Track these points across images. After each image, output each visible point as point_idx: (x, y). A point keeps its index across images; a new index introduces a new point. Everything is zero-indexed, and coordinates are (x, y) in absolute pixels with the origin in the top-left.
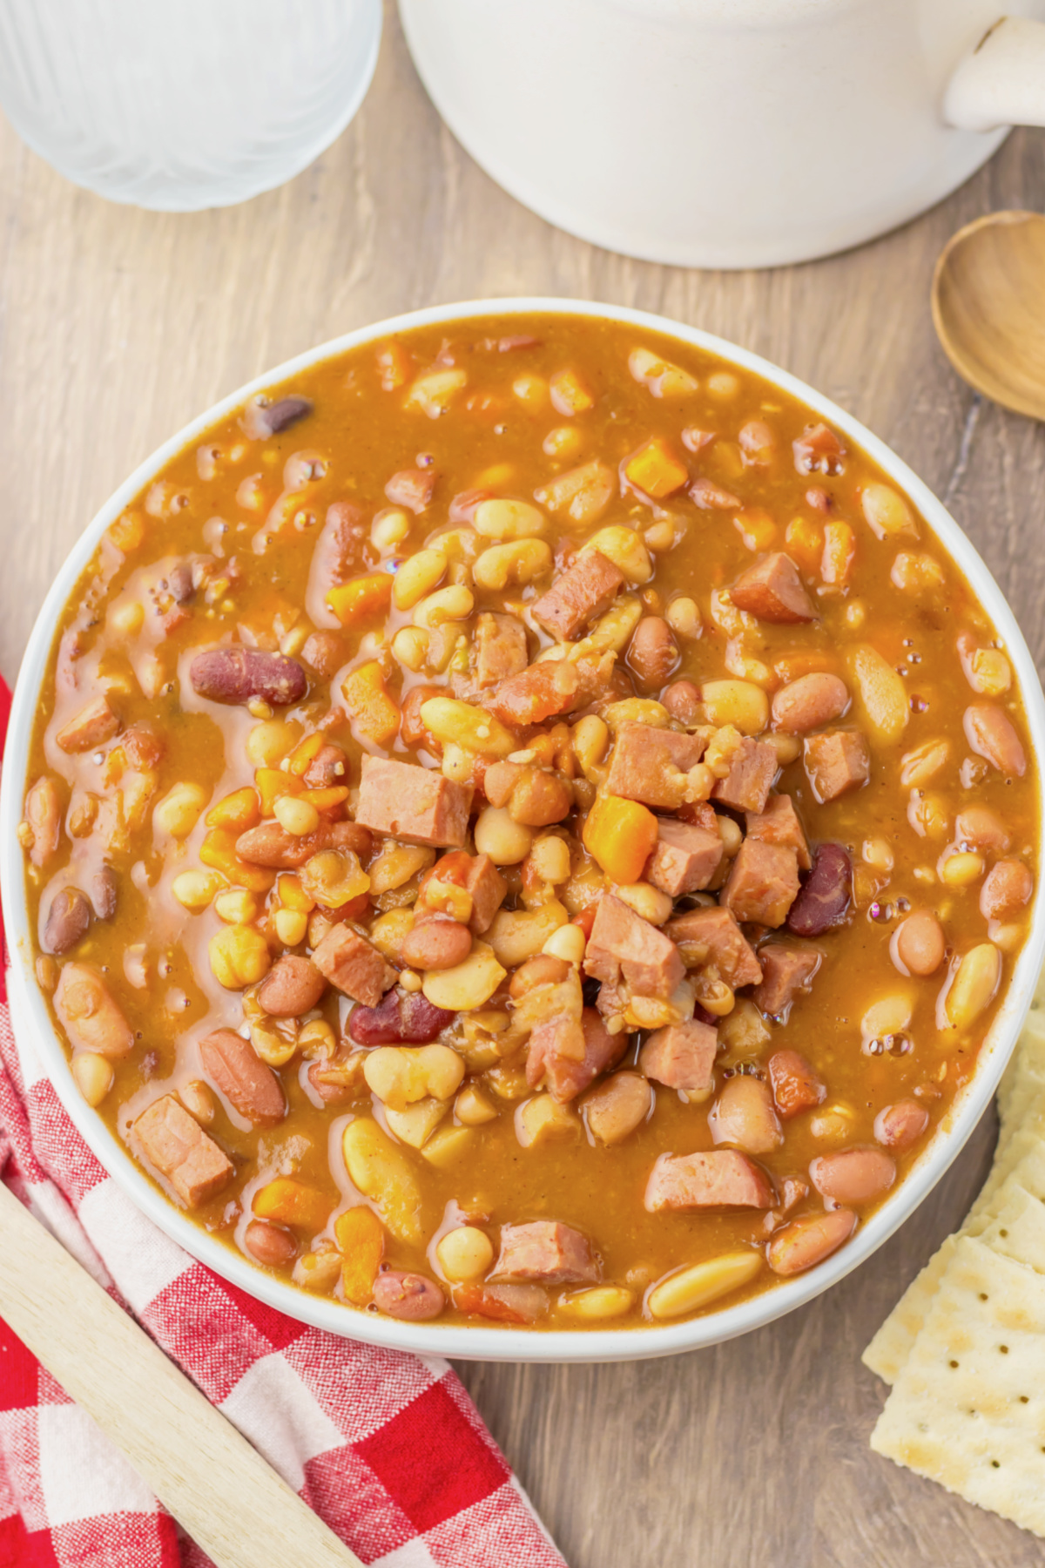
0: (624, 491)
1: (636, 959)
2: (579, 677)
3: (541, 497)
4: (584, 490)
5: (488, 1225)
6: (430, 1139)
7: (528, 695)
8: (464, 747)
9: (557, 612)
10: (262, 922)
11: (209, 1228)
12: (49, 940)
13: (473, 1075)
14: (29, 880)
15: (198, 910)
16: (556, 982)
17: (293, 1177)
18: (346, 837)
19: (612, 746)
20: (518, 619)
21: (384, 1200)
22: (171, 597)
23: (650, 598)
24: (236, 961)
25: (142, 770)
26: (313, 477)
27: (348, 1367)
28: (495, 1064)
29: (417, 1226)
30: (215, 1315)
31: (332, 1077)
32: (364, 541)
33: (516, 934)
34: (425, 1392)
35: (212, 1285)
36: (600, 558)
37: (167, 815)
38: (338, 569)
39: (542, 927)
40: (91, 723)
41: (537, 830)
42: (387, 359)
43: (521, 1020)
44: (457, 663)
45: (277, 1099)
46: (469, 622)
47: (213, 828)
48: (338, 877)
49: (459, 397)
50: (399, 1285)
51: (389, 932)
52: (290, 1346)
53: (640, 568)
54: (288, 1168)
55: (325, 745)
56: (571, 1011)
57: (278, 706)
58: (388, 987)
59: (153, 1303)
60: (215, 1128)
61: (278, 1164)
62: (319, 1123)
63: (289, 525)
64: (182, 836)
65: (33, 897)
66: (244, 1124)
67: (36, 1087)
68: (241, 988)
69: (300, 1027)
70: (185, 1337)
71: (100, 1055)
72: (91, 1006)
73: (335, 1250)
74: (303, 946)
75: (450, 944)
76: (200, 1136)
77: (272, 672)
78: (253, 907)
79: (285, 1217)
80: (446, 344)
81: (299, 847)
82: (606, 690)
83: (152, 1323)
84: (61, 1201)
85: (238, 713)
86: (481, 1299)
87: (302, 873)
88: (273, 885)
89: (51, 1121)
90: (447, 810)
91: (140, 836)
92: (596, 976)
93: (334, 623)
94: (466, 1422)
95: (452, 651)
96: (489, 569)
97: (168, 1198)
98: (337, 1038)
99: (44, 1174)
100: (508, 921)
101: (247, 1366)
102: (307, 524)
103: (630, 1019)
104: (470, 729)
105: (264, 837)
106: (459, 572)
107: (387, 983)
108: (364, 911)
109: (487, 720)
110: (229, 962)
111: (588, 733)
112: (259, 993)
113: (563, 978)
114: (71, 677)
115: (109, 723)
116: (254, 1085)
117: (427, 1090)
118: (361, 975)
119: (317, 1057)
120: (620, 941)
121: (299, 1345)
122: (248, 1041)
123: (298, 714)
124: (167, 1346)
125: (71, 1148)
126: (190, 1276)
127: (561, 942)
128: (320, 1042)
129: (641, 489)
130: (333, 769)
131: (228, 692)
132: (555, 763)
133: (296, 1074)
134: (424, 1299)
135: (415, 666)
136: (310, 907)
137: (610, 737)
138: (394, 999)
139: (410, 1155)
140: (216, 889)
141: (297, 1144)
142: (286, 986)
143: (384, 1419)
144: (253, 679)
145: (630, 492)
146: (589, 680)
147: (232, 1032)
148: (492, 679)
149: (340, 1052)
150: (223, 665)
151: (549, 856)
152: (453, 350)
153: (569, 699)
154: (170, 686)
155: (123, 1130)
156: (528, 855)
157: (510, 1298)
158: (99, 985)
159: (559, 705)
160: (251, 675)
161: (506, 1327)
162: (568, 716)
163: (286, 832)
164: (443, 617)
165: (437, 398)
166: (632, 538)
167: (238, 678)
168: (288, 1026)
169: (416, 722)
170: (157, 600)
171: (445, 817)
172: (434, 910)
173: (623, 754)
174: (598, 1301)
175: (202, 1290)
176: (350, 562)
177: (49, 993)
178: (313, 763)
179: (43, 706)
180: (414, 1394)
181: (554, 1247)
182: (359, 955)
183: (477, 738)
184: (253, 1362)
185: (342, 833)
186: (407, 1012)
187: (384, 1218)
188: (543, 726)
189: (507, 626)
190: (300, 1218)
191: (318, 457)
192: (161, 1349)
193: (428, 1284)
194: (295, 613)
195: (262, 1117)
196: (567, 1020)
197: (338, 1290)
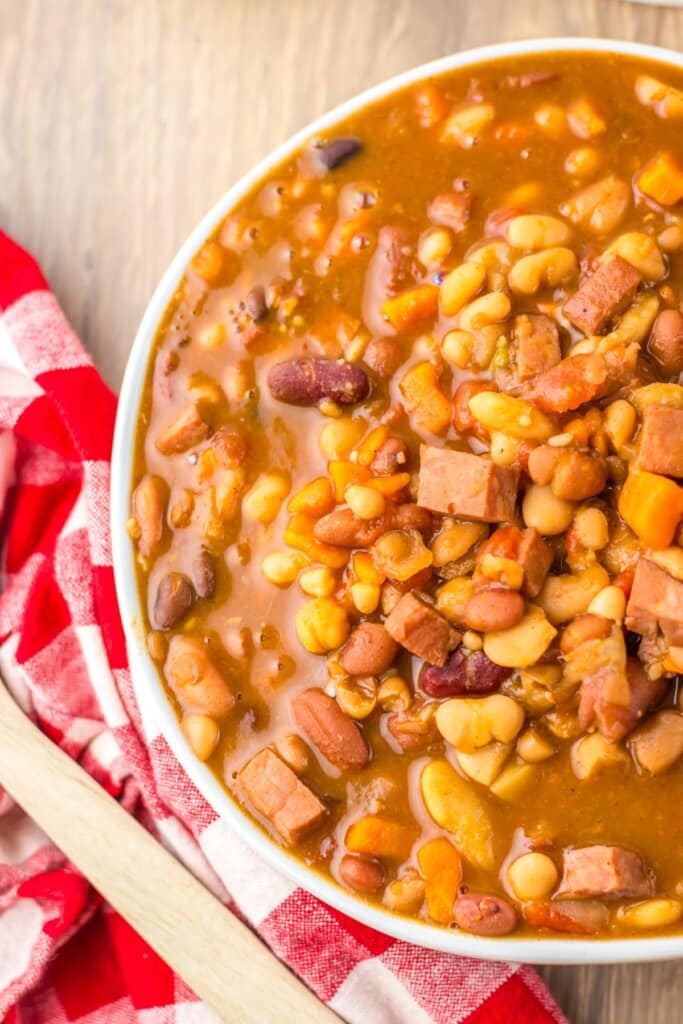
0: (637, 201)
1: (672, 616)
2: (608, 368)
3: (566, 210)
4: (603, 202)
5: (551, 850)
6: (497, 776)
7: (563, 386)
8: (509, 434)
9: (585, 311)
10: (340, 594)
11: (309, 862)
12: (158, 618)
13: (532, 720)
14: (138, 567)
15: (285, 585)
16: (602, 639)
17: (380, 815)
18: (410, 518)
19: (640, 426)
20: (551, 318)
21: (460, 832)
22: (248, 317)
23: (666, 293)
24: (319, 632)
25: (231, 467)
26: (366, 205)
27: (437, 967)
28: (551, 709)
29: (490, 854)
30: (319, 930)
31: (408, 726)
32: (412, 258)
33: (565, 596)
34: (505, 984)
35: (316, 905)
36: (620, 261)
37: (254, 504)
38: (391, 284)
39: (586, 589)
40: (185, 429)
41: (576, 503)
42: (424, 99)
43: (573, 671)
44: (499, 360)
45: (360, 748)
46: (508, 324)
47: (294, 514)
48: (405, 554)
49: (488, 129)
50: (476, 907)
51: (450, 599)
52: (386, 953)
53: (655, 267)
54: (374, 806)
55: (388, 437)
56: (616, 663)
57: (344, 405)
58: (453, 648)
59: (266, 921)
60: (309, 776)
61: (366, 804)
62: (398, 766)
63: (347, 249)
64: (268, 522)
65: (143, 580)
66: (332, 771)
67: (156, 741)
68: (326, 653)
69: (378, 684)
70: (295, 948)
71: (206, 716)
72: (196, 675)
73: (418, 877)
74: (377, 614)
75: (506, 609)
76: (296, 783)
77: (338, 377)
78: (332, 582)
79: (374, 850)
80: (474, 84)
81: (369, 529)
82: (631, 377)
83: (267, 936)
84: (185, 834)
85: (310, 414)
86: (549, 914)
87: (373, 551)
88: (348, 561)
89: (170, 770)
90: (497, 491)
91: (232, 523)
92: (637, 631)
93: (390, 331)
94: (541, 1006)
95: (494, 351)
96: (523, 276)
97: (271, 838)
98: (411, 691)
99: (168, 812)
100: (556, 585)
101: (350, 968)
102: (363, 246)
103: (669, 667)
104: (514, 419)
105: (338, 523)
106: (497, 280)
107: (452, 644)
108: (429, 582)
109: (528, 410)
110: (313, 632)
111: (618, 417)
112: (341, 656)
113: (607, 634)
114: (166, 390)
115: (200, 428)
116: (341, 738)
117: (491, 735)
118: (428, 640)
119: (395, 709)
120: (657, 601)
121: (391, 952)
122: (334, 699)
123: (363, 412)
124: (280, 954)
125: (188, 792)
126: (296, 898)
127: (605, 603)
128: (396, 697)
129: (652, 199)
130: (396, 459)
131: (300, 395)
132: (590, 444)
133: (377, 724)
134: (500, 918)
135: (463, 365)
136: (382, 581)
137: (638, 419)
138: (460, 658)
139: (481, 791)
140: (299, 567)
141: (381, 785)
142: (364, 649)
143: (470, 1009)
144: (322, 384)
145: (643, 202)
146: (617, 370)
147: (320, 691)
148: (531, 373)
149: (414, 704)
150: (295, 373)
151: (589, 526)
152: (481, 89)
153: (600, 388)
154: (251, 393)
155: (230, 780)
156: (571, 525)
157: (575, 913)
158: (203, 655)
159: (591, 393)
160: (320, 380)
161: (572, 938)
162: (599, 402)
163: (356, 517)
164: (484, 321)
165: (469, 131)
166: (648, 242)
167: (308, 384)
168: (368, 684)
169: (467, 413)
170: (236, 320)
171: (496, 497)
172: (490, 580)
173: (651, 435)
174: (652, 912)
175: (307, 909)
176: (400, 277)
177: (160, 663)
178: (378, 454)
179: (143, 416)
180: (495, 985)
181: (611, 870)
182: (426, 622)
183: (521, 427)
184: (355, 965)
185: (406, 515)
186: (471, 668)
187: (460, 847)
188: (580, 411)
189: (541, 325)
190: (387, 850)
191: (368, 188)
192: (275, 955)
193: (502, 905)
194: (355, 325)
195: (350, 764)
196: (613, 671)
197: (423, 912)
